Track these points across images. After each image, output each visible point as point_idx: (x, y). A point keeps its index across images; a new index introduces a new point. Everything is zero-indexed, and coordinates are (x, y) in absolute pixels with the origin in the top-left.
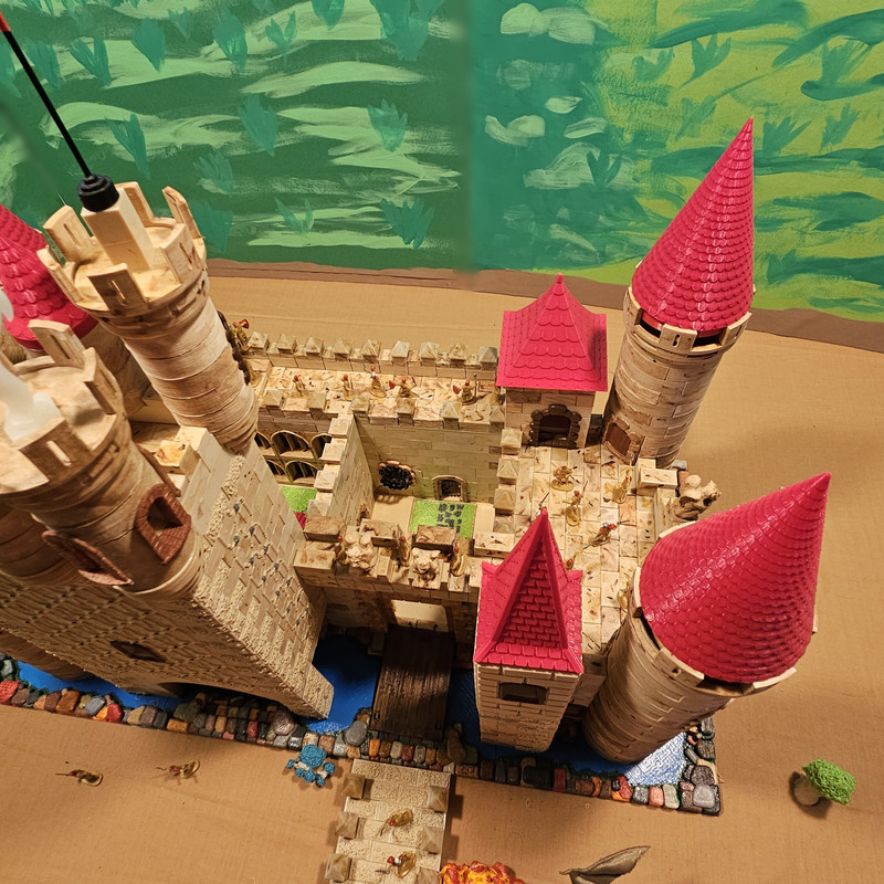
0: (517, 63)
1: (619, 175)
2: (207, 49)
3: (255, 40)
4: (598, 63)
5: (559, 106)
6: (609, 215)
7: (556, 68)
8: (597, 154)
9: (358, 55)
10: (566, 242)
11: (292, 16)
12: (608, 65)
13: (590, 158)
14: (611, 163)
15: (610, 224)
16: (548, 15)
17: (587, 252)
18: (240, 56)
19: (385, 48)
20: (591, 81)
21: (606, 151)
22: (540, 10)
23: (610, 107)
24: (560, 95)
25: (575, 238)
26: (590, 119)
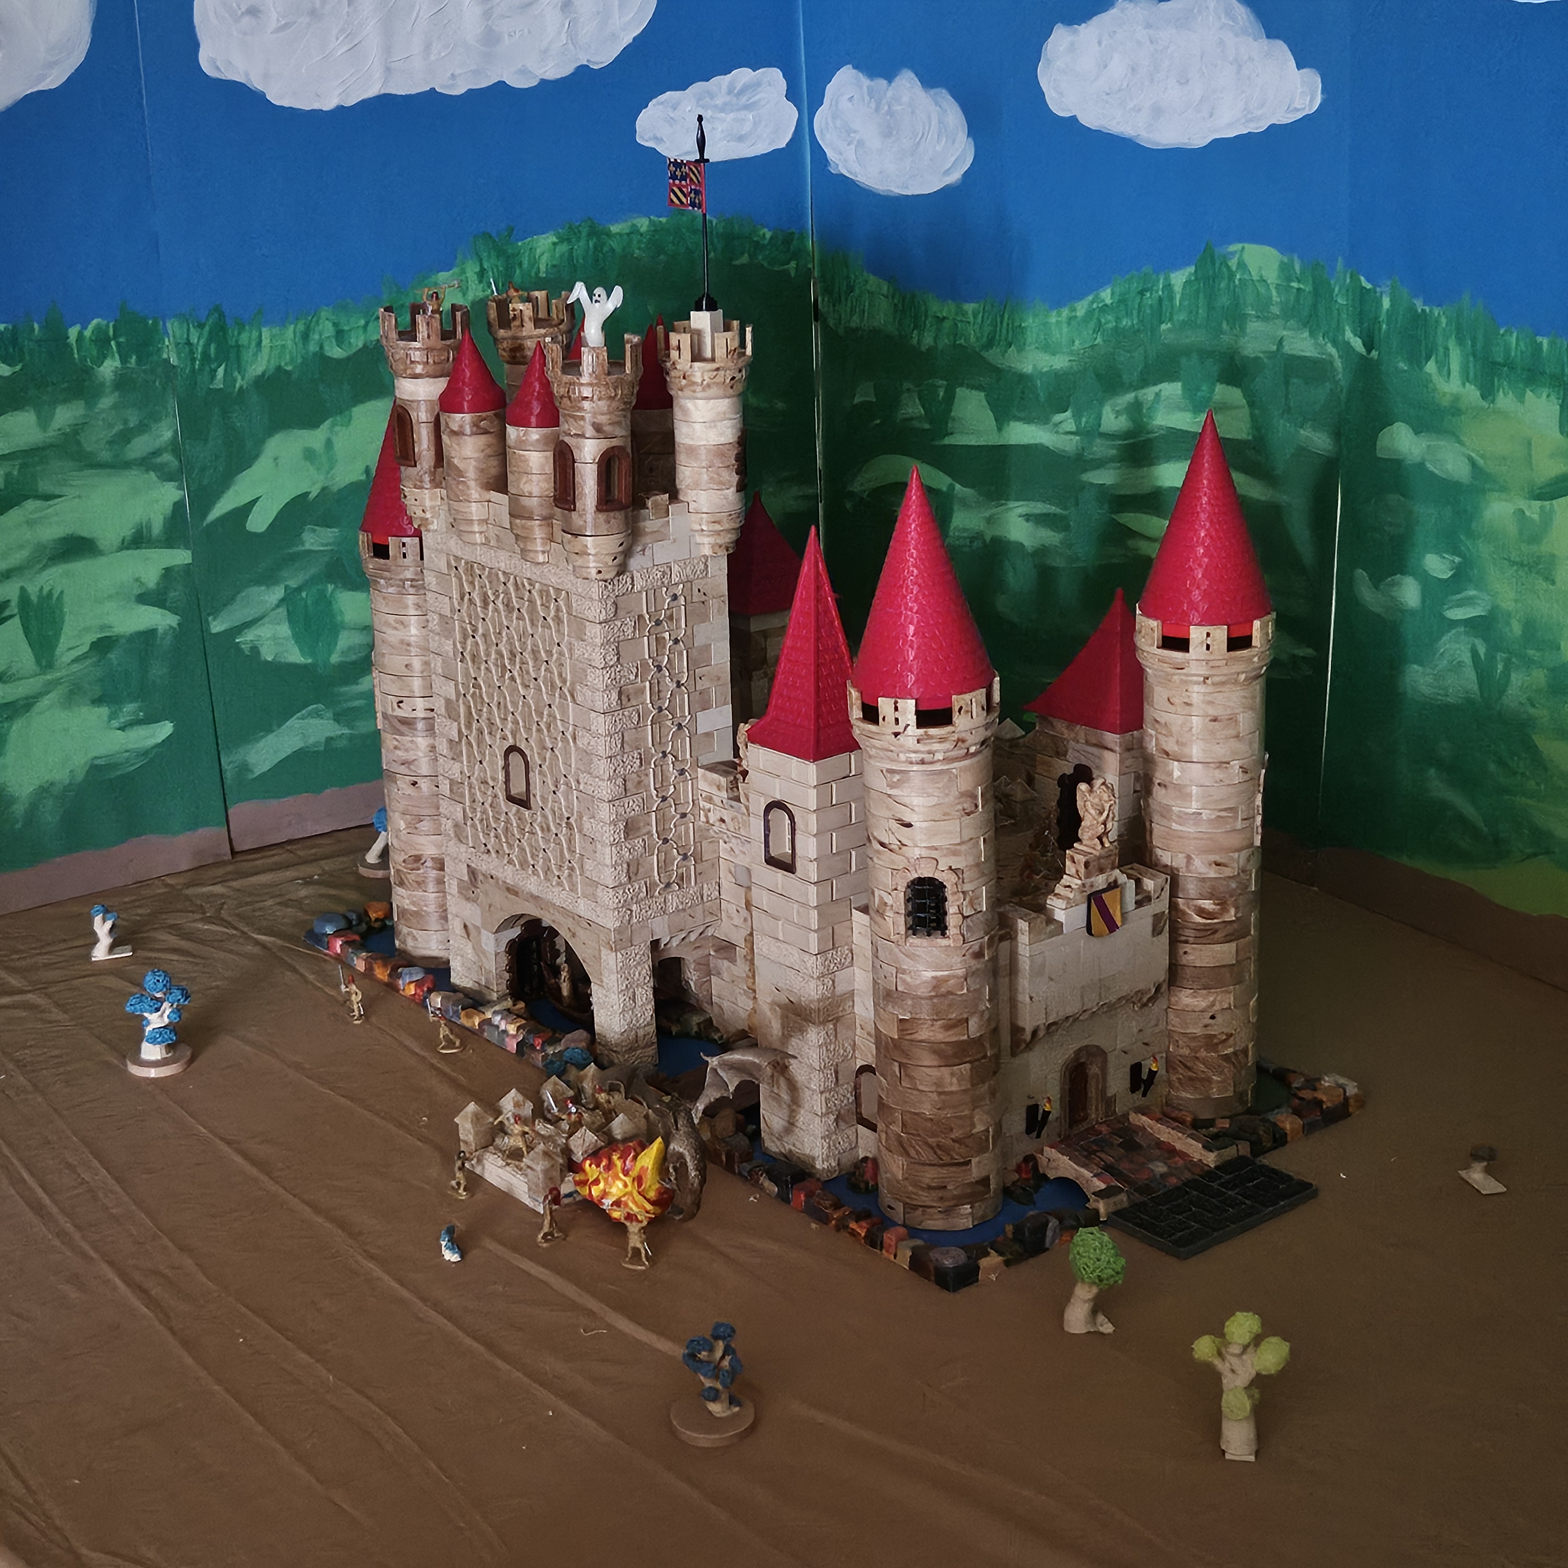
0: (1392, 498)
1: (1511, 691)
2: (1058, 417)
3: (1112, 416)
4: (1477, 512)
5: (1437, 566)
6: (1501, 762)
7: (1434, 512)
8: (1482, 650)
10: (1447, 806)
11: (1157, 395)
12: (1487, 516)
13: (1474, 653)
14: (1501, 667)
15: (1504, 779)
16: (1427, 440)
17: (1474, 832)
20: (1470, 532)
21: (1495, 647)
22: (1417, 432)
23: (1494, 575)
24: (1439, 551)
25: (1457, 800)
26: (1472, 593)
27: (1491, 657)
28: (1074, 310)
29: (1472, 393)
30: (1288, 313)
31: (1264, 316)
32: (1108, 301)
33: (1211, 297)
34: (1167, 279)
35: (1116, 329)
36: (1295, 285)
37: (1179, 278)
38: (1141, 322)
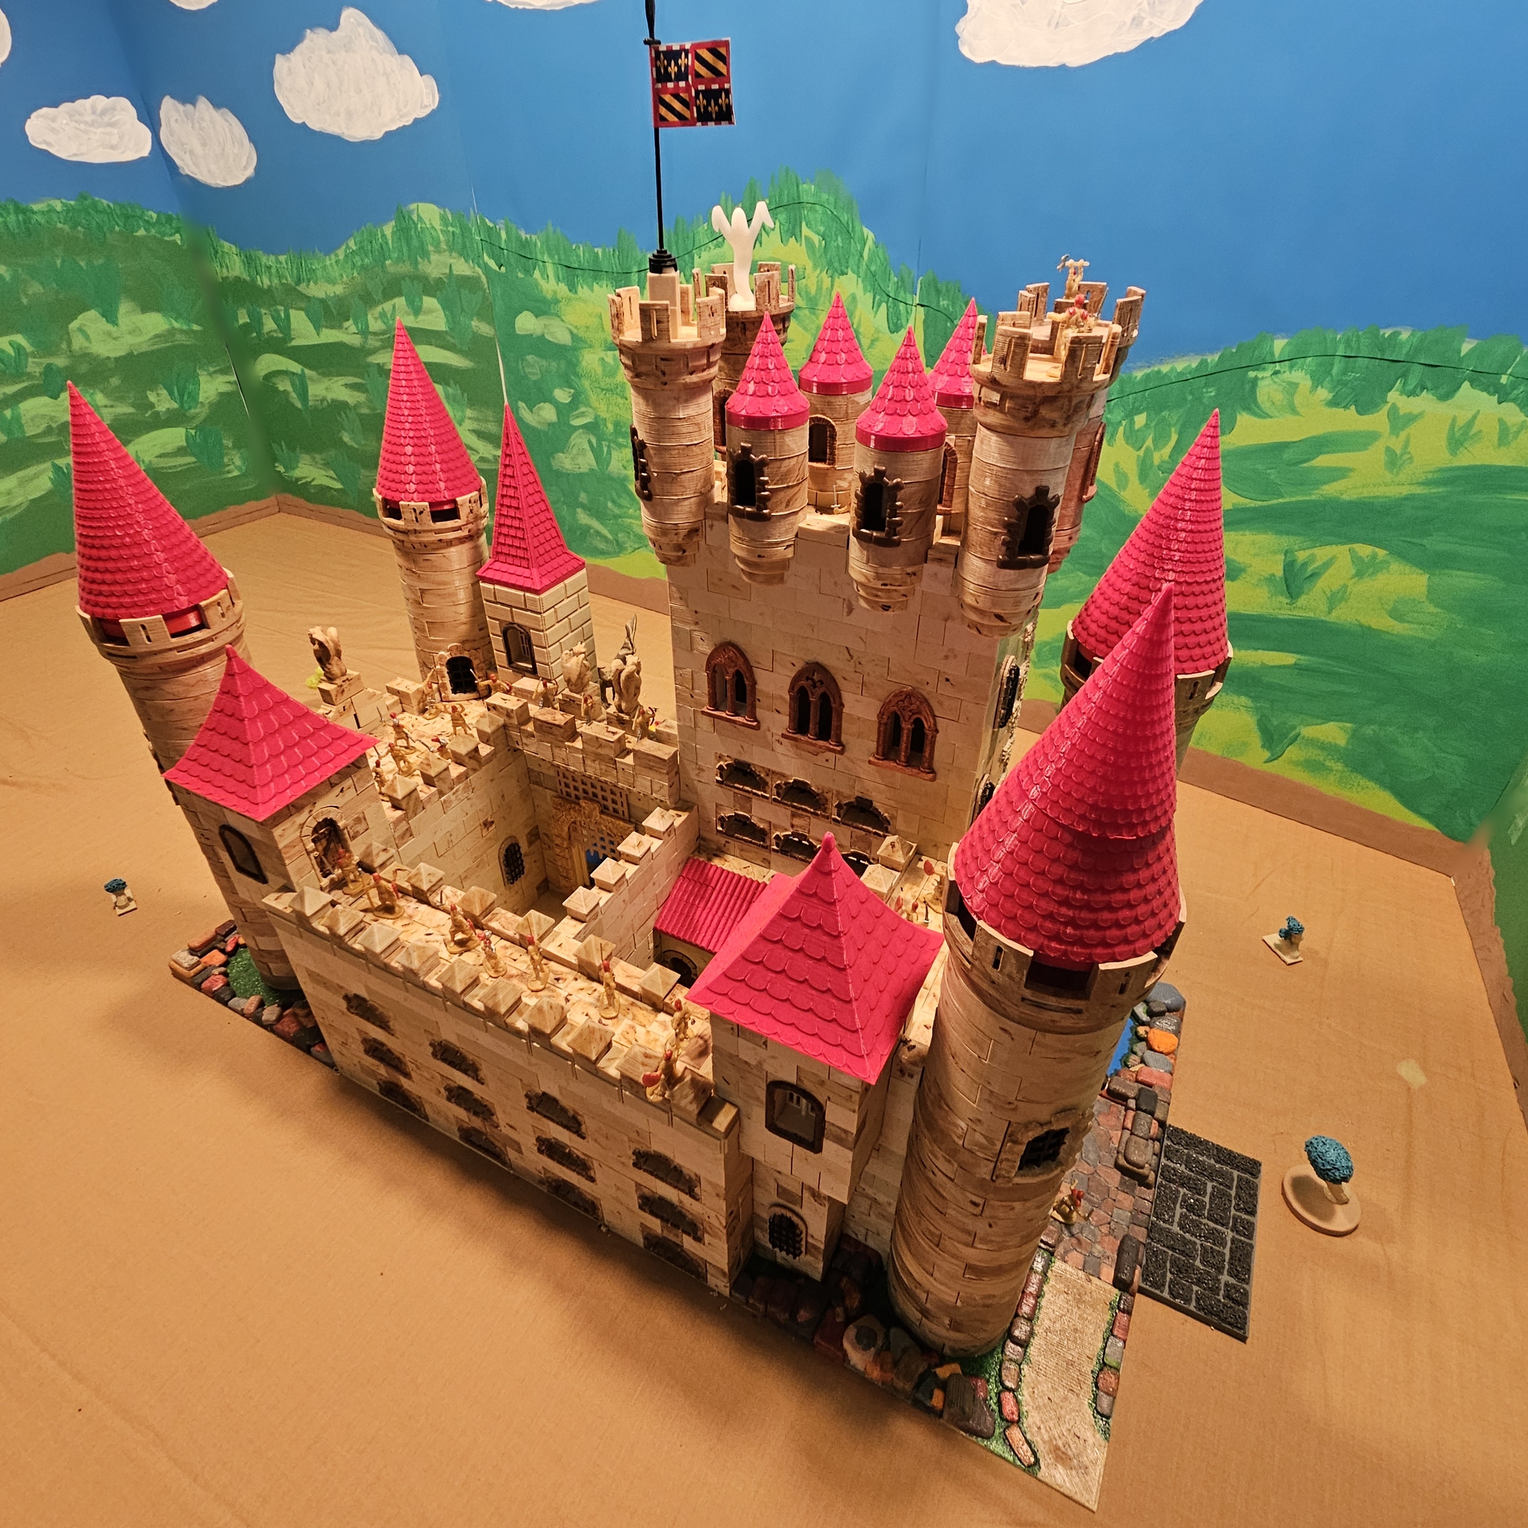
0: (530, 358)
1: (613, 462)
4: (578, 362)
5: (562, 395)
6: (614, 502)
7: (554, 364)
8: (594, 441)
9: (433, 341)
10: (589, 528)
11: (394, 306)
12: (584, 363)
13: (590, 442)
14: (605, 449)
15: (617, 511)
16: (543, 321)
17: (607, 540)
18: (365, 332)
19: (448, 338)
20: (576, 374)
21: (600, 439)
22: (537, 316)
23: (593, 398)
24: (561, 387)
25: (596, 524)
26: (583, 409)
27: (600, 445)
28: (337, 255)
29: (563, 289)
30: (451, 249)
31: (438, 251)
32: (354, 248)
33: (408, 241)
34: (382, 231)
35: (362, 265)
36: (451, 229)
37: (389, 229)
38: (375, 260)
